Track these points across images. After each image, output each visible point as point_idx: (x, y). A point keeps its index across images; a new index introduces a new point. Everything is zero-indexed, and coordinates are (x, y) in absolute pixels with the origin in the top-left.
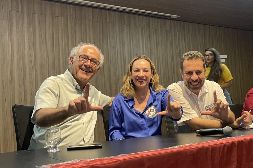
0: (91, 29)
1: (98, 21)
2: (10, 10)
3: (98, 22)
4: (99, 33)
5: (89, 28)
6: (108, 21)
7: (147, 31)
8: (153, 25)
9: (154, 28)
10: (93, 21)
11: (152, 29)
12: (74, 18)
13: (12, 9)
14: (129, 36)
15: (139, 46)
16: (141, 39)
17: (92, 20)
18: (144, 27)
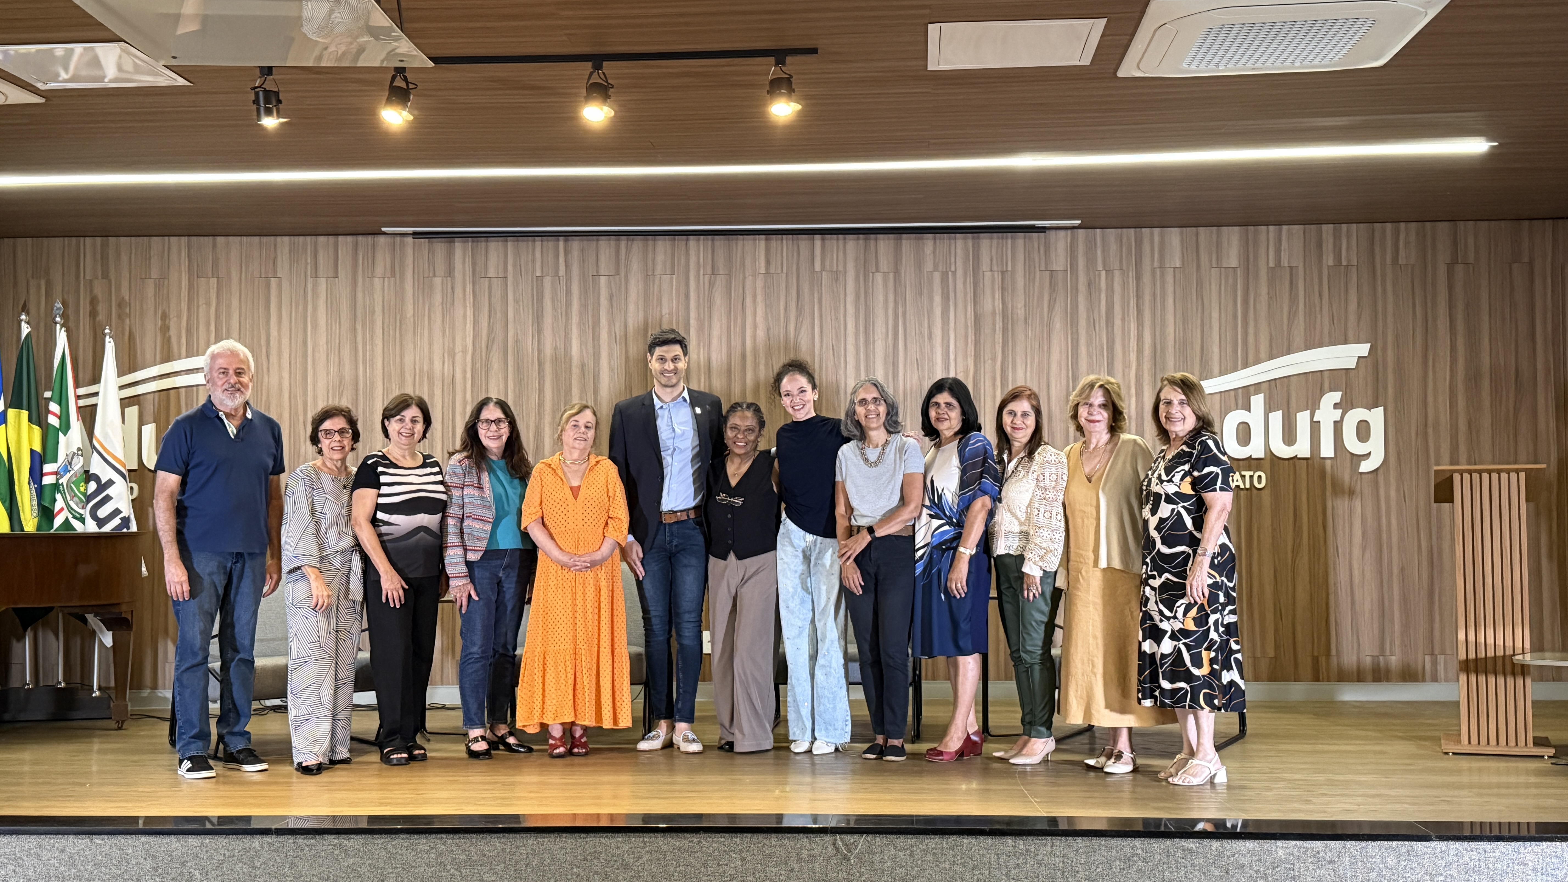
0: (760, 298)
1: (785, 271)
2: (538, 274)
3: (784, 275)
4: (786, 310)
5: (755, 296)
6: (818, 267)
7: (965, 283)
8: (991, 260)
9: (995, 268)
10: (767, 272)
11: (988, 274)
12: (709, 271)
13: (542, 272)
14: (891, 305)
15: (930, 337)
16: (938, 311)
17: (763, 270)
18: (953, 269)
